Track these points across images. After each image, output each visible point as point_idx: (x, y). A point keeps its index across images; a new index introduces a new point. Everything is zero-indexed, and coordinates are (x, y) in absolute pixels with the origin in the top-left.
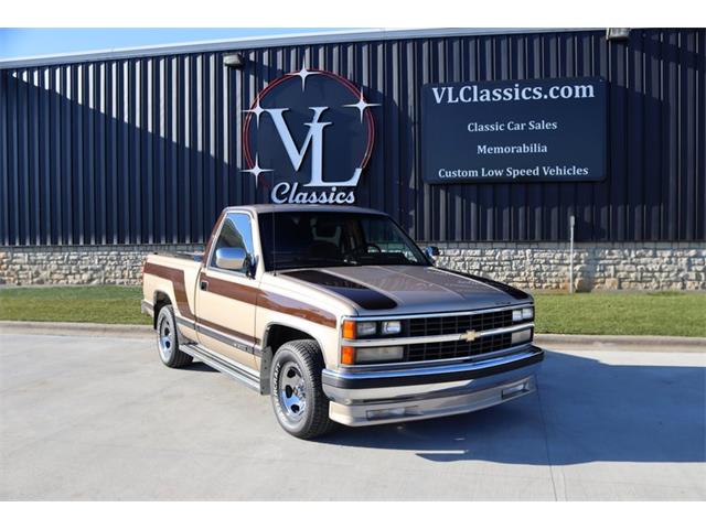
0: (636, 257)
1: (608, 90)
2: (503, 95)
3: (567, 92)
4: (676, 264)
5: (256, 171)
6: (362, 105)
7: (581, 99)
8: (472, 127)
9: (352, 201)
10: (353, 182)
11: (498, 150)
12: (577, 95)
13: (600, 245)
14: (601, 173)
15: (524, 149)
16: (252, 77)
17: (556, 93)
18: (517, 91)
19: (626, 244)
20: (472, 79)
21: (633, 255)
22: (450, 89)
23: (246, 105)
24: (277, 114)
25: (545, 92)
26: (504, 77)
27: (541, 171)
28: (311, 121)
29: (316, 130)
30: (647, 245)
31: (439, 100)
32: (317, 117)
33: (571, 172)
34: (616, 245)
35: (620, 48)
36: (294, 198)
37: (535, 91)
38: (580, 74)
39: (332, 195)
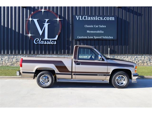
0: (123, 58)
1: (117, 18)
2: (93, 19)
3: (108, 19)
4: (132, 59)
5: (30, 35)
6: (58, 19)
7: (111, 20)
8: (86, 26)
9: (55, 43)
10: (56, 39)
11: (92, 32)
12: (110, 20)
13: (115, 55)
14: (116, 38)
15: (98, 32)
16: (28, 10)
17: (106, 19)
18: (96, 18)
19: (121, 55)
20: (86, 14)
21: (123, 57)
22: (80, 16)
23: (27, 17)
24: (35, 21)
25: (103, 18)
26: (93, 14)
27: (102, 37)
28: (45, 23)
29: (46, 25)
30: (126, 55)
31: (78, 19)
32: (46, 22)
33: (109, 38)
34: (119, 55)
35: (120, 9)
36: (40, 43)
37: (101, 18)
38: (111, 14)
39: (50, 42)
